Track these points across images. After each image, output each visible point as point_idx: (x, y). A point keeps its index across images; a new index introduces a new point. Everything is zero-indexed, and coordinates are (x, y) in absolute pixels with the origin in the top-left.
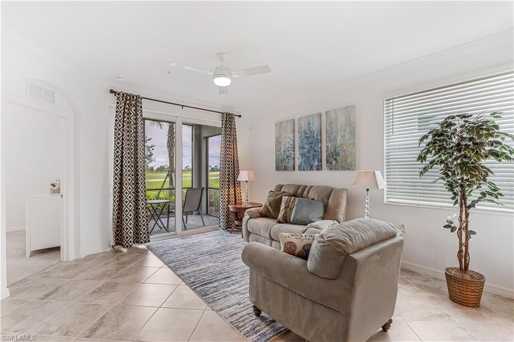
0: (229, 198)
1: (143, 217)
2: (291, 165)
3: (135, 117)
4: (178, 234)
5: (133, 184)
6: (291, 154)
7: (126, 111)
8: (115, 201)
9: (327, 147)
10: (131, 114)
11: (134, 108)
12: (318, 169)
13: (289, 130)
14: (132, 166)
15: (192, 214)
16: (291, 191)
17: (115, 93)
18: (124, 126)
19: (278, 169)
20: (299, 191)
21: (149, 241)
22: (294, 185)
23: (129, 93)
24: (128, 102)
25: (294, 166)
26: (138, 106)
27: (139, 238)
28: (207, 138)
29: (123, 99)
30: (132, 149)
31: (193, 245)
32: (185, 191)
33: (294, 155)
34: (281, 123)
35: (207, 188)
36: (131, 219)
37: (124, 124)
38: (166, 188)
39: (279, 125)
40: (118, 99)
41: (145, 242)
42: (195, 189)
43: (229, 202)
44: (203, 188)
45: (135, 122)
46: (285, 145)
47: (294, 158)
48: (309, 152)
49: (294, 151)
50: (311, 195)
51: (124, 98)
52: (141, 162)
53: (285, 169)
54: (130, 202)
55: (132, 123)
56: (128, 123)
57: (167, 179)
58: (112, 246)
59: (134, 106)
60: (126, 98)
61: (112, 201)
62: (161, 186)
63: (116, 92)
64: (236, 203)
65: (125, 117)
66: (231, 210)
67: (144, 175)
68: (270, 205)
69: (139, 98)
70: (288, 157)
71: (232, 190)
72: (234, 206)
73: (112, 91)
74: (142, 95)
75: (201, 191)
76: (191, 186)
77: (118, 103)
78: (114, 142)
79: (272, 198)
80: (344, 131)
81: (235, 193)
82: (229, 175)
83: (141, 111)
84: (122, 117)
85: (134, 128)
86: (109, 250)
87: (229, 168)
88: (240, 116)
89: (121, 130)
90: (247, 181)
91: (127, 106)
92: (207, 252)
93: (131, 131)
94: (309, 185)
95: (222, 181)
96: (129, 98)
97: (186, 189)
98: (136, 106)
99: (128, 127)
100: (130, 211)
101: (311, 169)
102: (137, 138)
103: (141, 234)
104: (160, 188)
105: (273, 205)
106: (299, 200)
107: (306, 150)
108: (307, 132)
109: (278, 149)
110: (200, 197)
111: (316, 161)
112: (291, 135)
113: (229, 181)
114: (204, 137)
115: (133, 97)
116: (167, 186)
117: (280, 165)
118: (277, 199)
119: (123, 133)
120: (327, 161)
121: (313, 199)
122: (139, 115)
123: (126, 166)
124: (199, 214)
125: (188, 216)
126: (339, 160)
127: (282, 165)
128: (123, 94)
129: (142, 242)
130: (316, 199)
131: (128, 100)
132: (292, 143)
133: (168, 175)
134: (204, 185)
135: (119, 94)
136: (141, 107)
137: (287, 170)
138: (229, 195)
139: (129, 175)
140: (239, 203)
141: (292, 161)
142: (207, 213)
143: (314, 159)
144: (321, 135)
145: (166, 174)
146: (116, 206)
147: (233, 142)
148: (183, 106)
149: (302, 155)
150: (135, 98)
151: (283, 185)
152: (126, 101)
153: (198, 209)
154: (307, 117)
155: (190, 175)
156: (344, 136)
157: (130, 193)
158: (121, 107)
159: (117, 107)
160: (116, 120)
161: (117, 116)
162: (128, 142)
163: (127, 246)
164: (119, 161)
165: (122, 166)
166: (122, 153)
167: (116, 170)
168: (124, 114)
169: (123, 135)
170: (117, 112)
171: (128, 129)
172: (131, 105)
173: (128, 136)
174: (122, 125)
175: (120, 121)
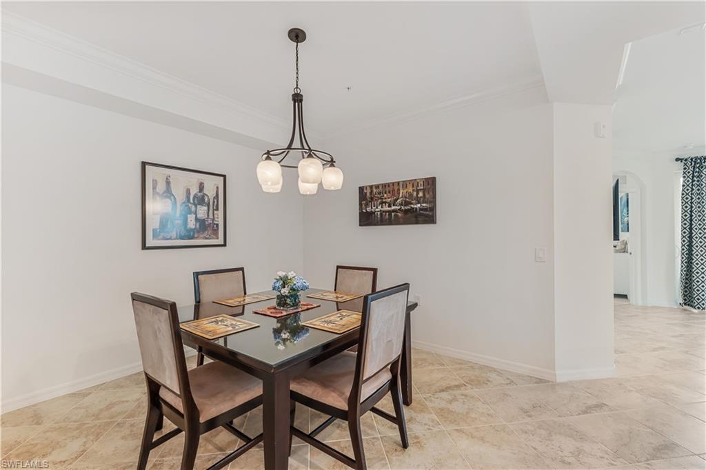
7: (696, 174)
17: (681, 160)
23: (700, 155)
24: (698, 165)
29: (691, 164)
37: (694, 187)
40: (685, 164)
51: (693, 163)
58: (680, 304)
60: (695, 162)
61: (680, 262)
63: (683, 159)
65: (695, 181)
73: (677, 160)
77: (685, 169)
78: (681, 207)
84: (691, 181)
86: (675, 307)
89: (689, 194)
91: (697, 170)
96: (699, 161)
99: (698, 190)
128: (692, 159)
131: (698, 163)
135: (686, 160)
152: (695, 164)
157: (702, 255)
158: (689, 172)
159: (684, 173)
160: (683, 186)
161: (684, 182)
162: (699, 205)
163: (699, 308)
164: (688, 224)
165: (691, 229)
166: (691, 216)
167: (685, 233)
168: (693, 178)
169: (692, 198)
170: (684, 177)
171: (698, 192)
172: (702, 167)
173: (699, 198)
174: (690, 190)
175: (688, 185)
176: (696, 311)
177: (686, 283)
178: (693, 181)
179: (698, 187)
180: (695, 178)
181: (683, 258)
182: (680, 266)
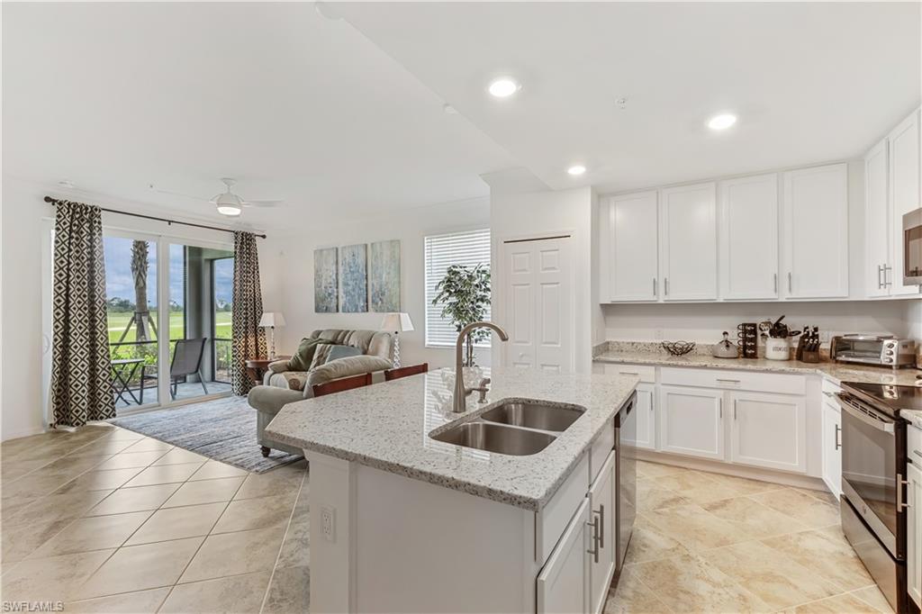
0: (246, 351)
1: (105, 381)
2: (333, 305)
3: (89, 238)
4: (162, 405)
5: (87, 334)
6: (333, 291)
7: (75, 228)
8: (54, 360)
9: (373, 285)
10: (82, 233)
11: (87, 225)
12: (363, 311)
13: (332, 260)
14: (85, 309)
15: (185, 381)
16: (330, 338)
17: (54, 201)
18: (70, 250)
19: (317, 310)
20: (339, 337)
21: (114, 415)
22: (334, 330)
23: (80, 202)
24: (77, 216)
25: (337, 306)
26: (95, 222)
27: (96, 412)
28: (212, 261)
29: (69, 212)
30: (84, 283)
31: (187, 415)
32: (173, 345)
33: (338, 292)
34: (321, 251)
35: (213, 340)
36: (83, 385)
37: (71, 247)
38: (129, 341)
39: (319, 252)
40: (60, 210)
41: (108, 417)
42: (190, 340)
43: (246, 356)
44: (206, 339)
45: (89, 244)
46: (326, 279)
47: (337, 297)
48: (354, 290)
49: (337, 288)
50: (352, 342)
51: (71, 211)
52: (100, 302)
53: (327, 310)
54: (83, 359)
55: (85, 246)
56: (77, 245)
57: (131, 328)
58: (51, 425)
59: (88, 222)
60: (73, 210)
61: (51, 359)
62: (119, 338)
63: (56, 201)
64: (257, 357)
65: (73, 237)
66: (249, 366)
67: (106, 320)
68: (301, 355)
69: (96, 210)
70: (330, 294)
71: (251, 341)
72: (254, 361)
73: (47, 199)
74: (101, 206)
75: (201, 343)
76: (182, 338)
77: (59, 216)
78: (53, 275)
79: (304, 347)
80: (390, 268)
81: (257, 345)
82: (247, 318)
83: (100, 229)
84: (67, 236)
85: (88, 253)
86: (43, 432)
87: (246, 309)
88: (264, 237)
89: (66, 256)
90: (273, 327)
91: (76, 222)
92: (211, 420)
93: (83, 258)
94: (351, 330)
95: (235, 328)
96: (79, 209)
97: (175, 343)
98: (91, 221)
99: (77, 252)
100: (83, 372)
101: (356, 311)
102: (92, 268)
103: (100, 406)
104: (117, 341)
105: (304, 355)
106: (335, 348)
107: (350, 288)
108: (352, 265)
109: (318, 285)
110: (199, 354)
111: (361, 301)
112: (334, 267)
113: (246, 328)
114: (206, 260)
115: (87, 209)
116: (132, 337)
117: (321, 304)
118: (312, 348)
119: (68, 261)
120: (373, 301)
121: (353, 346)
122: (97, 235)
123: (75, 309)
124: (199, 380)
125: (178, 385)
126: (385, 301)
127: (321, 307)
128: (69, 205)
129: (102, 418)
130: (356, 346)
131: (77, 213)
132: (334, 277)
133: (134, 319)
134: (207, 334)
135: (60, 204)
136: (100, 223)
137: (330, 312)
138: (246, 346)
139: (80, 321)
140: (262, 358)
141: (334, 300)
142: (213, 379)
143: (359, 299)
144: (366, 271)
145: (130, 318)
146: (57, 366)
147: (254, 273)
148: (170, 222)
149: (346, 293)
150: (90, 210)
151: (321, 331)
152: (73, 213)
153: (197, 371)
154: (351, 246)
155: (182, 318)
156: (389, 273)
157: (82, 347)
158: (65, 223)
159: (58, 223)
160: (57, 242)
161: (57, 236)
162: (78, 273)
163: (78, 424)
164: (63, 301)
165: (67, 308)
166: (68, 289)
167: (58, 314)
168: (71, 233)
169: (69, 263)
170: (58, 229)
171: (77, 255)
172: (83, 220)
173: (78, 264)
174: (67, 250)
175: (63, 243)
176: (72, 430)
177: (59, 391)
178: (71, 237)
179: (77, 248)
180: (73, 234)
181: (55, 353)
182: (51, 366)
